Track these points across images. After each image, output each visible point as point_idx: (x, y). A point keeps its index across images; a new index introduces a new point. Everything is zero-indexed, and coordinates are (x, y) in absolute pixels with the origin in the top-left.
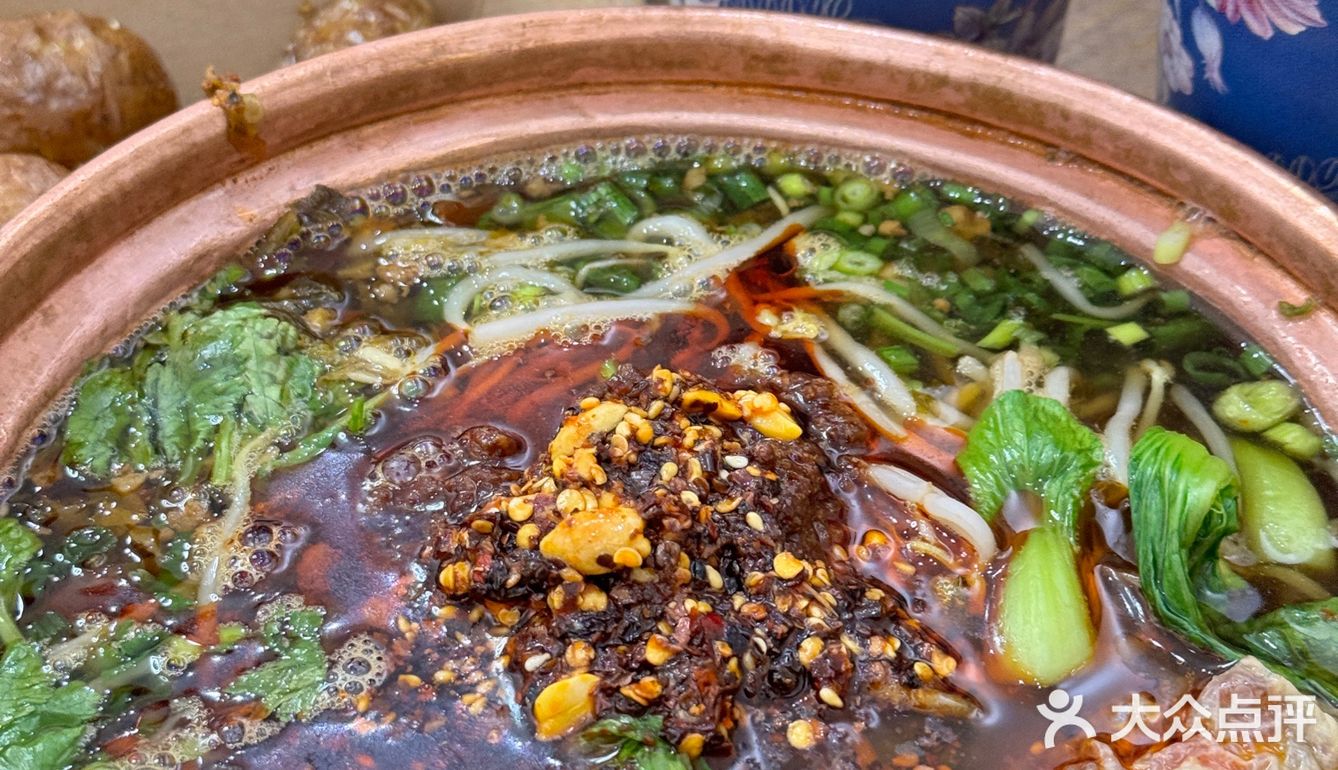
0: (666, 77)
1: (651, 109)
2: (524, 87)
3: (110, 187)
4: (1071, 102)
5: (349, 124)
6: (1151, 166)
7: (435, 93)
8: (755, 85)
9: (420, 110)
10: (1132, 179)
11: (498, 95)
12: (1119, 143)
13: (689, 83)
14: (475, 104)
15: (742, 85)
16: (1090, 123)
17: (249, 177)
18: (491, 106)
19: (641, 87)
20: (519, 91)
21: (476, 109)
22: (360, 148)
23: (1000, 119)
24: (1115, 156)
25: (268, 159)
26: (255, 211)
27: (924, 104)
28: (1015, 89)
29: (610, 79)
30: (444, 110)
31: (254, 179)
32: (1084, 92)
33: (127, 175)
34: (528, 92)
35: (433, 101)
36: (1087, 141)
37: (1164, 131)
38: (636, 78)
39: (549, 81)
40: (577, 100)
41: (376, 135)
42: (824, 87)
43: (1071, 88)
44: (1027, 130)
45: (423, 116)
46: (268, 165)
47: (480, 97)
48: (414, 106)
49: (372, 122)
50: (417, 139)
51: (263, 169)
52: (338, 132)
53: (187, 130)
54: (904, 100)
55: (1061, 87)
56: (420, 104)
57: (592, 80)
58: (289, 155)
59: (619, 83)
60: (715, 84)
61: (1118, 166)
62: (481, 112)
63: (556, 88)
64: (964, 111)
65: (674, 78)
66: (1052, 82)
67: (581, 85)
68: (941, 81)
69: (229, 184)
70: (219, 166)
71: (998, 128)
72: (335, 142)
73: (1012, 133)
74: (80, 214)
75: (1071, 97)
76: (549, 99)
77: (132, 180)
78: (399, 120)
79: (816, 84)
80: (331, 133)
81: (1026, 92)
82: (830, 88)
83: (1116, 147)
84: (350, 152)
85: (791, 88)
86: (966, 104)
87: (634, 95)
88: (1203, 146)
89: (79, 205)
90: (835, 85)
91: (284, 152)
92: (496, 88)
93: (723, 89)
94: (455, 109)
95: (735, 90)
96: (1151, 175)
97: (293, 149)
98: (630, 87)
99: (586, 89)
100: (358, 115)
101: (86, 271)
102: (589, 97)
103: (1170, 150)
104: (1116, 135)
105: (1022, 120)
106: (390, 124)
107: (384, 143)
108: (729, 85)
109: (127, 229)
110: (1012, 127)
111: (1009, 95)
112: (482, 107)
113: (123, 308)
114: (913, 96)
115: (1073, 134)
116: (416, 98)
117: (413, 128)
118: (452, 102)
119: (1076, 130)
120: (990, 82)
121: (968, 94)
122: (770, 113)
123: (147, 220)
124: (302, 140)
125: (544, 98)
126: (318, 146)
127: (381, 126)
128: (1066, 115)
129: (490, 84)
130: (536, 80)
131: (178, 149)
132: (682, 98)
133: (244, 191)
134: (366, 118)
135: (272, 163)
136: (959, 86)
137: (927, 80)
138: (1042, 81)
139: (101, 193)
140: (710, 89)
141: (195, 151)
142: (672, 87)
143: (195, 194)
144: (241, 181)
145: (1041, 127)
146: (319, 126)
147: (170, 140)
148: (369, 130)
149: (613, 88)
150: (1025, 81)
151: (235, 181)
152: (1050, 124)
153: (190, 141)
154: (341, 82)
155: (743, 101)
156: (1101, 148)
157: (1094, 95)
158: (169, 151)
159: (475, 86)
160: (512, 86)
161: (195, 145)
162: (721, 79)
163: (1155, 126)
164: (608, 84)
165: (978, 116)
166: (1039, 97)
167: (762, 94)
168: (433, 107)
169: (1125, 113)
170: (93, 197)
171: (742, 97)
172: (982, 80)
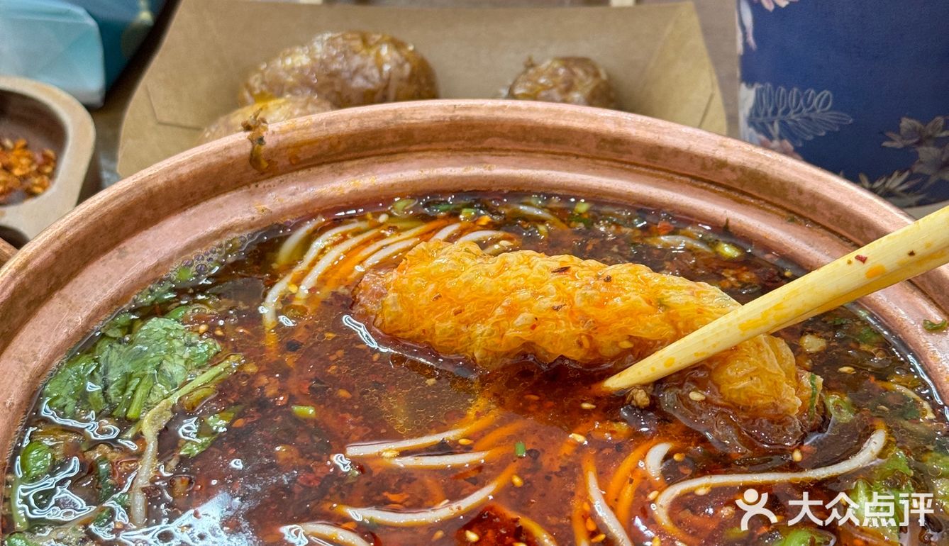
0: (546, 149)
1: (532, 168)
2: (453, 146)
3: (172, 176)
4: (804, 182)
5: (335, 158)
6: (852, 228)
7: (393, 144)
8: (603, 159)
9: (382, 155)
10: (841, 236)
11: (435, 150)
12: (833, 211)
13: (560, 154)
14: (420, 154)
15: (593, 158)
16: (815, 197)
17: (267, 185)
18: (430, 157)
19: (529, 154)
20: (449, 149)
21: (420, 158)
22: (340, 174)
23: (760, 192)
24: (830, 220)
25: (281, 174)
26: (266, 206)
27: (712, 179)
28: (769, 172)
29: (509, 147)
30: (399, 156)
31: (270, 186)
32: (813, 176)
33: (185, 171)
34: (455, 150)
35: (391, 149)
36: (813, 209)
37: (862, 204)
38: (526, 148)
39: (468, 145)
40: (486, 158)
41: (352, 167)
42: (648, 164)
43: (805, 173)
44: (777, 201)
45: (385, 158)
46: (280, 178)
47: (423, 151)
48: (378, 151)
49: (350, 159)
50: (379, 172)
51: (276, 180)
52: (328, 163)
53: (227, 148)
54: (699, 176)
55: (799, 172)
56: (383, 150)
57: (497, 147)
58: (295, 174)
59: (516, 150)
60: (577, 156)
61: (832, 227)
62: (423, 160)
63: (475, 150)
64: (736, 185)
65: (551, 150)
66: (794, 169)
67: (490, 150)
68: (722, 165)
69: (253, 186)
70: (246, 174)
71: (759, 199)
72: (326, 168)
73: (767, 202)
74: (150, 190)
75: (804, 179)
76: (469, 156)
77: (188, 175)
78: (369, 160)
79: (643, 161)
80: (324, 163)
81: (776, 174)
82: (651, 165)
83: (832, 214)
84: (334, 176)
85: (626, 163)
86: (737, 180)
87: (523, 159)
88: (885, 215)
89: (150, 185)
90: (655, 163)
91: (291, 171)
92: (434, 146)
93: (582, 159)
94: (407, 157)
95: (589, 160)
96: (852, 234)
97: (298, 170)
98: (521, 153)
99: (494, 153)
100: (341, 154)
101: (151, 229)
102: (494, 157)
103: (864, 217)
104: (831, 205)
105: (773, 194)
106: (362, 161)
107: (356, 172)
108: (587, 157)
109: (181, 207)
110: (767, 198)
111: (765, 176)
112: (423, 157)
113: (171, 255)
114: (706, 173)
115: (805, 204)
116: (380, 146)
117: (376, 166)
118: (405, 152)
119: (806, 202)
120: (754, 166)
121: (739, 174)
122: (610, 176)
123: (196, 203)
124: (304, 165)
125: (465, 155)
126: (314, 170)
127: (356, 162)
128: (800, 192)
129: (430, 142)
130: (460, 143)
131: (220, 159)
132: (554, 164)
133: (261, 192)
134: (347, 156)
135: (283, 177)
136: (733, 168)
137: (714, 163)
138: (787, 168)
139: (165, 179)
140: (574, 159)
141: (231, 162)
142: (550, 156)
143: (230, 191)
144: (261, 186)
145: (785, 198)
146: (315, 157)
147: (216, 153)
148: (348, 164)
149: (510, 153)
150: (776, 167)
151: (257, 186)
152: (791, 197)
153: (229, 155)
154: (332, 131)
155: (594, 168)
156: (822, 214)
157: (819, 179)
158: (214, 160)
159: (419, 143)
160: (445, 145)
161: (231, 158)
162: (582, 153)
163: (857, 201)
164: (508, 150)
165: (745, 189)
166: (782, 178)
167: (607, 165)
168: (392, 153)
169: (838, 191)
170: (160, 181)
171: (594, 166)
172: (749, 165)
